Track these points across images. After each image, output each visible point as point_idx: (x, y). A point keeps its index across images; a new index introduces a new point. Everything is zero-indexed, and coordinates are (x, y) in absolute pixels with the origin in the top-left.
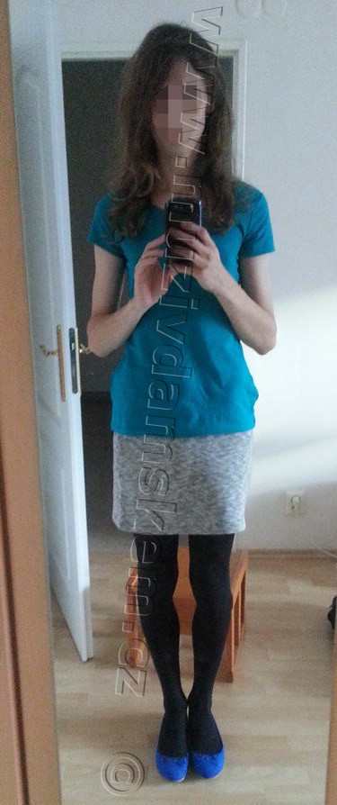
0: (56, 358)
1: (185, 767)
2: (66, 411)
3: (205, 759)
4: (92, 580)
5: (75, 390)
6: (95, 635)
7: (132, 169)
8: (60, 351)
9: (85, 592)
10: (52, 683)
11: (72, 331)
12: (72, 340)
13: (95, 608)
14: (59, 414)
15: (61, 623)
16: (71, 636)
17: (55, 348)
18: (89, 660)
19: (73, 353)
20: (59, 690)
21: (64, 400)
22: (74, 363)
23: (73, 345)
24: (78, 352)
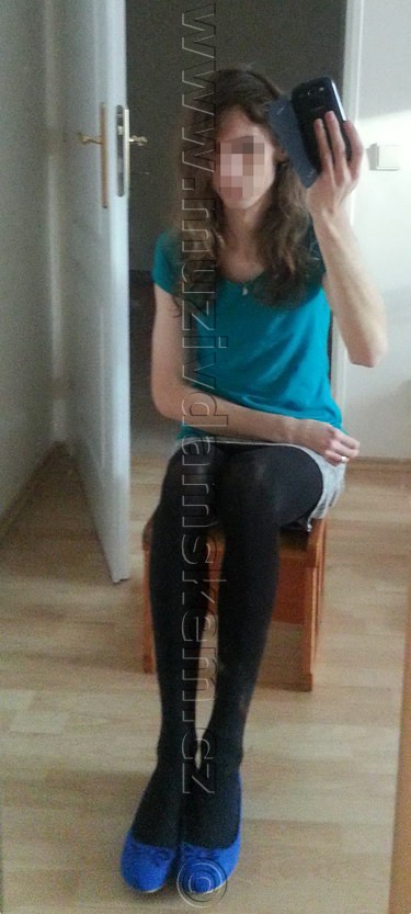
0: (97, 148)
2: (107, 222)
5: (121, 194)
12: (120, 122)
17: (97, 133)
21: (105, 206)
22: (120, 154)
23: (120, 128)
24: (128, 140)
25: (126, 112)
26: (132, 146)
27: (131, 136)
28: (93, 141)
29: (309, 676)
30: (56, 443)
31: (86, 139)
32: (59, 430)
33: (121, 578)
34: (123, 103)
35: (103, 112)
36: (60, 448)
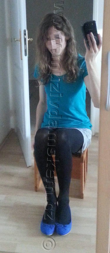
1: (53, 230)
3: (61, 226)
5: (26, 55)
11: (25, 31)
12: (25, 34)
19: (25, 39)
21: (22, 59)
22: (25, 44)
23: (25, 36)
24: (27, 40)
25: (27, 32)
26: (29, 41)
27: (28, 38)
28: (17, 40)
29: (82, 194)
30: (12, 128)
31: (16, 40)
32: (12, 125)
33: (29, 166)
34: (26, 29)
35: (20, 32)
36: (12, 130)
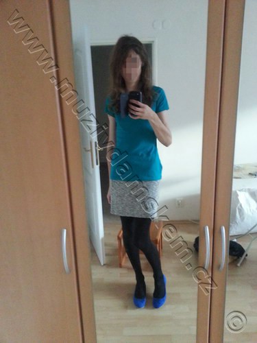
0: (90, 153)
2: (94, 172)
4: (105, 234)
5: (97, 164)
6: (106, 255)
7: (116, 90)
8: (91, 150)
9: (102, 239)
10: (91, 275)
11: (96, 143)
12: (96, 146)
13: (106, 245)
14: (91, 172)
15: (93, 251)
16: (97, 255)
17: (90, 149)
18: (104, 265)
19: (96, 151)
20: (93, 277)
21: (93, 168)
35: (91, 143)
